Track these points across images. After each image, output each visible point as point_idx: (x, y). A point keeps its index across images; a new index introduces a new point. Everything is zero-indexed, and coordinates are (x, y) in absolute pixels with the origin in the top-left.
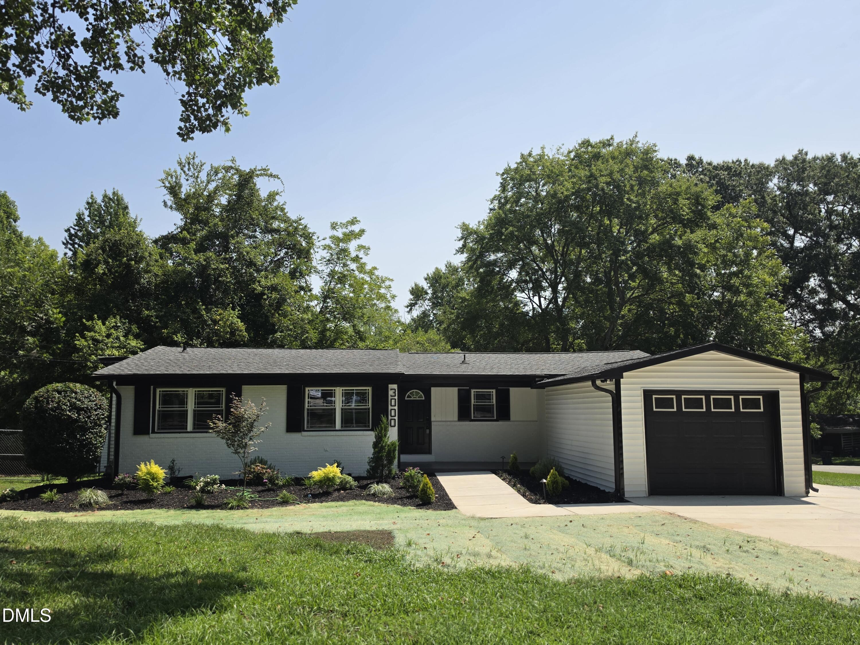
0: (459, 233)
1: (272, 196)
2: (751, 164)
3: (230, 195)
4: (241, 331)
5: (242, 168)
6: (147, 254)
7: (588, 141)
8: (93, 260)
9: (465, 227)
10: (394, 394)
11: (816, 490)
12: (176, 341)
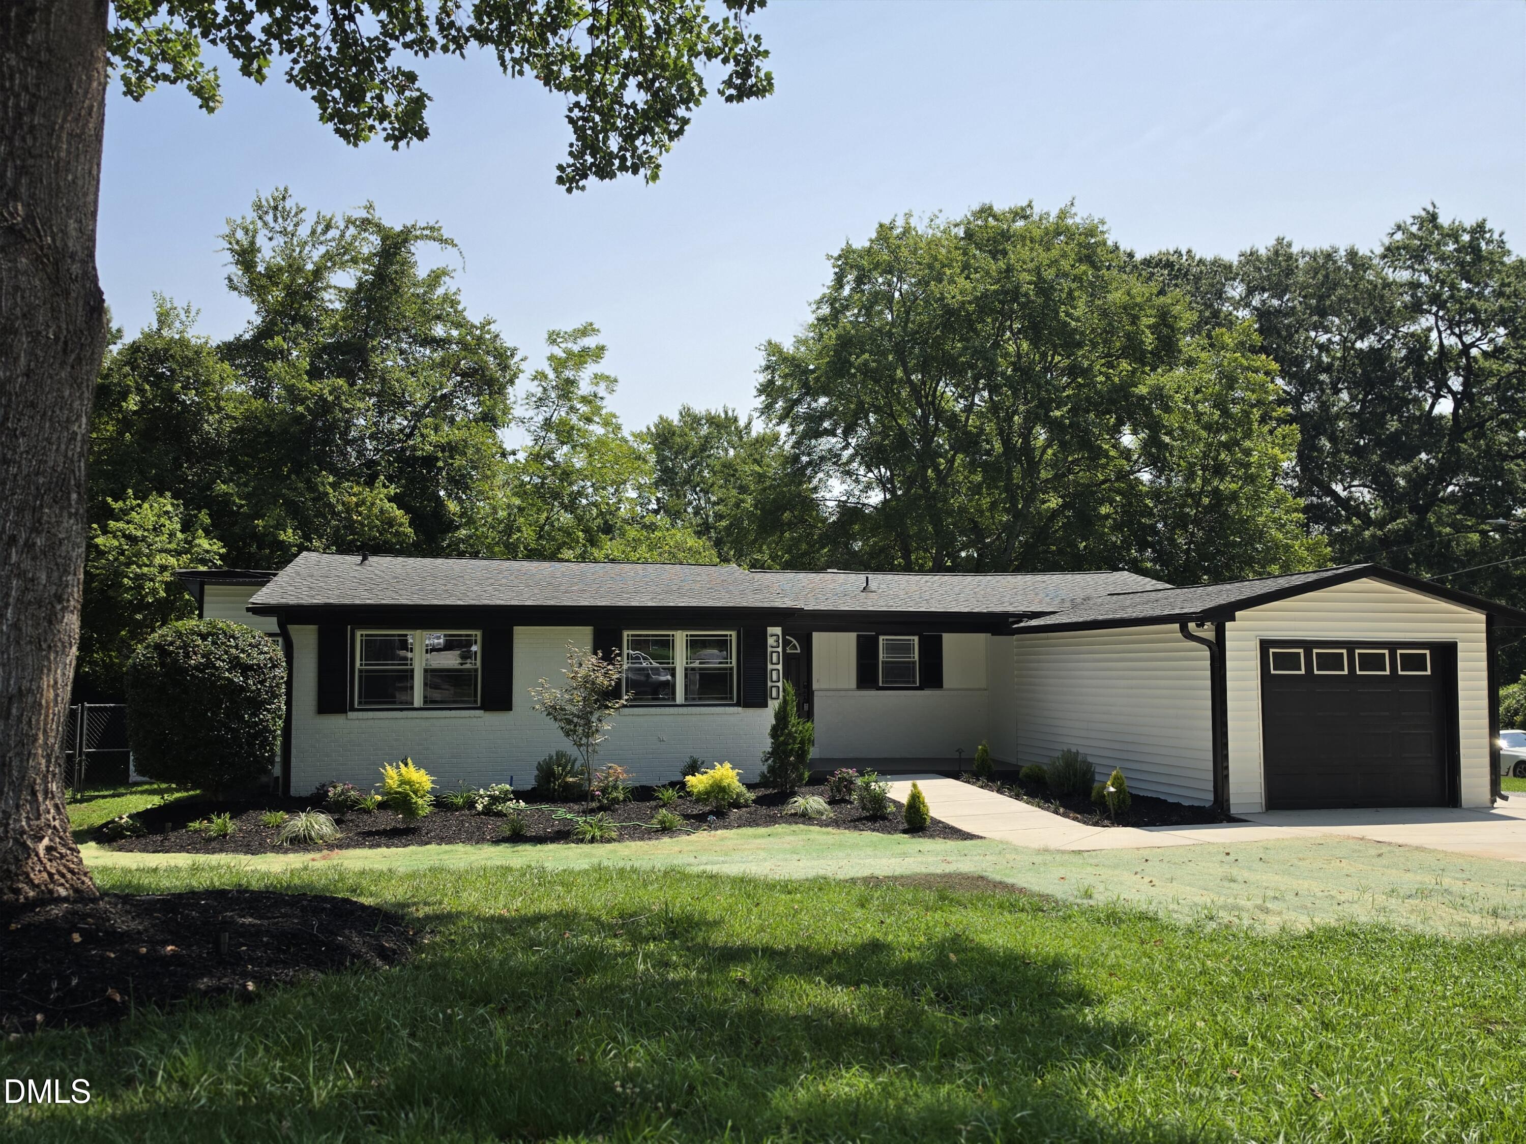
0: (761, 360)
1: (436, 277)
2: (1197, 258)
3: (365, 272)
4: (401, 525)
5: (386, 223)
6: (217, 377)
7: (991, 208)
8: (115, 385)
9: (773, 349)
10: (775, 644)
11: (1505, 798)
12: (283, 541)
